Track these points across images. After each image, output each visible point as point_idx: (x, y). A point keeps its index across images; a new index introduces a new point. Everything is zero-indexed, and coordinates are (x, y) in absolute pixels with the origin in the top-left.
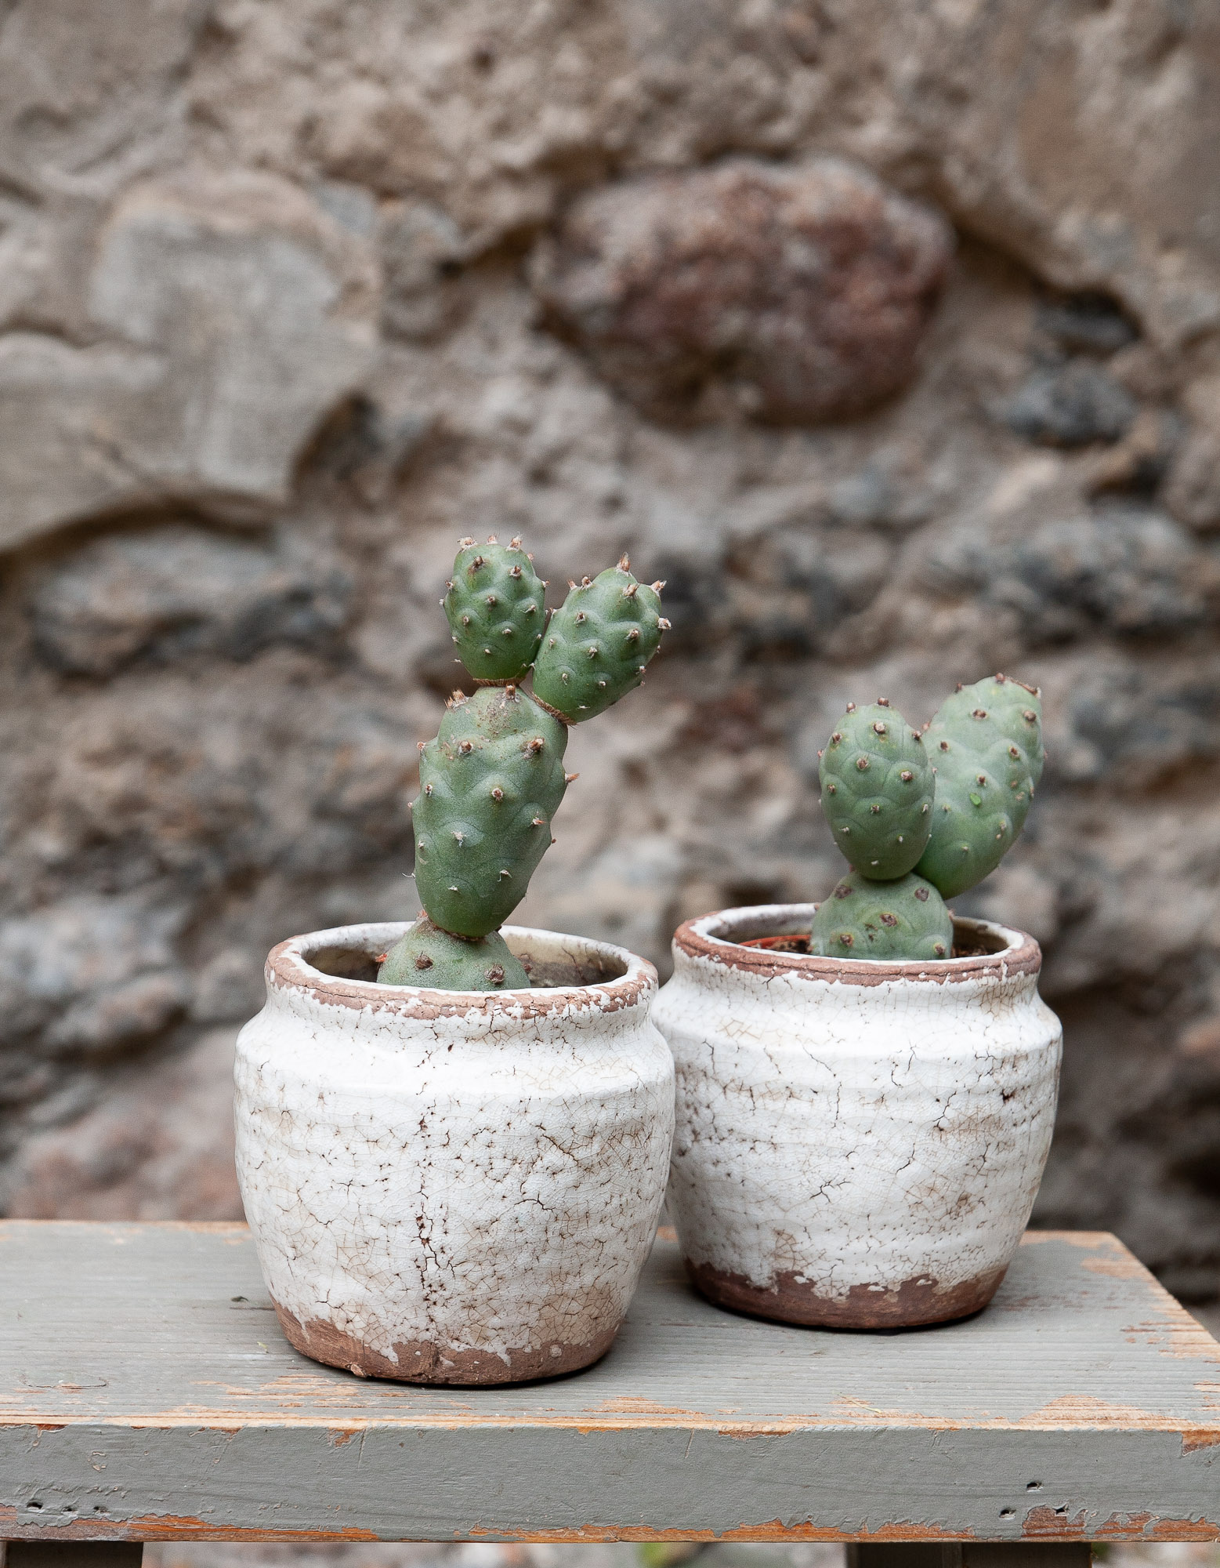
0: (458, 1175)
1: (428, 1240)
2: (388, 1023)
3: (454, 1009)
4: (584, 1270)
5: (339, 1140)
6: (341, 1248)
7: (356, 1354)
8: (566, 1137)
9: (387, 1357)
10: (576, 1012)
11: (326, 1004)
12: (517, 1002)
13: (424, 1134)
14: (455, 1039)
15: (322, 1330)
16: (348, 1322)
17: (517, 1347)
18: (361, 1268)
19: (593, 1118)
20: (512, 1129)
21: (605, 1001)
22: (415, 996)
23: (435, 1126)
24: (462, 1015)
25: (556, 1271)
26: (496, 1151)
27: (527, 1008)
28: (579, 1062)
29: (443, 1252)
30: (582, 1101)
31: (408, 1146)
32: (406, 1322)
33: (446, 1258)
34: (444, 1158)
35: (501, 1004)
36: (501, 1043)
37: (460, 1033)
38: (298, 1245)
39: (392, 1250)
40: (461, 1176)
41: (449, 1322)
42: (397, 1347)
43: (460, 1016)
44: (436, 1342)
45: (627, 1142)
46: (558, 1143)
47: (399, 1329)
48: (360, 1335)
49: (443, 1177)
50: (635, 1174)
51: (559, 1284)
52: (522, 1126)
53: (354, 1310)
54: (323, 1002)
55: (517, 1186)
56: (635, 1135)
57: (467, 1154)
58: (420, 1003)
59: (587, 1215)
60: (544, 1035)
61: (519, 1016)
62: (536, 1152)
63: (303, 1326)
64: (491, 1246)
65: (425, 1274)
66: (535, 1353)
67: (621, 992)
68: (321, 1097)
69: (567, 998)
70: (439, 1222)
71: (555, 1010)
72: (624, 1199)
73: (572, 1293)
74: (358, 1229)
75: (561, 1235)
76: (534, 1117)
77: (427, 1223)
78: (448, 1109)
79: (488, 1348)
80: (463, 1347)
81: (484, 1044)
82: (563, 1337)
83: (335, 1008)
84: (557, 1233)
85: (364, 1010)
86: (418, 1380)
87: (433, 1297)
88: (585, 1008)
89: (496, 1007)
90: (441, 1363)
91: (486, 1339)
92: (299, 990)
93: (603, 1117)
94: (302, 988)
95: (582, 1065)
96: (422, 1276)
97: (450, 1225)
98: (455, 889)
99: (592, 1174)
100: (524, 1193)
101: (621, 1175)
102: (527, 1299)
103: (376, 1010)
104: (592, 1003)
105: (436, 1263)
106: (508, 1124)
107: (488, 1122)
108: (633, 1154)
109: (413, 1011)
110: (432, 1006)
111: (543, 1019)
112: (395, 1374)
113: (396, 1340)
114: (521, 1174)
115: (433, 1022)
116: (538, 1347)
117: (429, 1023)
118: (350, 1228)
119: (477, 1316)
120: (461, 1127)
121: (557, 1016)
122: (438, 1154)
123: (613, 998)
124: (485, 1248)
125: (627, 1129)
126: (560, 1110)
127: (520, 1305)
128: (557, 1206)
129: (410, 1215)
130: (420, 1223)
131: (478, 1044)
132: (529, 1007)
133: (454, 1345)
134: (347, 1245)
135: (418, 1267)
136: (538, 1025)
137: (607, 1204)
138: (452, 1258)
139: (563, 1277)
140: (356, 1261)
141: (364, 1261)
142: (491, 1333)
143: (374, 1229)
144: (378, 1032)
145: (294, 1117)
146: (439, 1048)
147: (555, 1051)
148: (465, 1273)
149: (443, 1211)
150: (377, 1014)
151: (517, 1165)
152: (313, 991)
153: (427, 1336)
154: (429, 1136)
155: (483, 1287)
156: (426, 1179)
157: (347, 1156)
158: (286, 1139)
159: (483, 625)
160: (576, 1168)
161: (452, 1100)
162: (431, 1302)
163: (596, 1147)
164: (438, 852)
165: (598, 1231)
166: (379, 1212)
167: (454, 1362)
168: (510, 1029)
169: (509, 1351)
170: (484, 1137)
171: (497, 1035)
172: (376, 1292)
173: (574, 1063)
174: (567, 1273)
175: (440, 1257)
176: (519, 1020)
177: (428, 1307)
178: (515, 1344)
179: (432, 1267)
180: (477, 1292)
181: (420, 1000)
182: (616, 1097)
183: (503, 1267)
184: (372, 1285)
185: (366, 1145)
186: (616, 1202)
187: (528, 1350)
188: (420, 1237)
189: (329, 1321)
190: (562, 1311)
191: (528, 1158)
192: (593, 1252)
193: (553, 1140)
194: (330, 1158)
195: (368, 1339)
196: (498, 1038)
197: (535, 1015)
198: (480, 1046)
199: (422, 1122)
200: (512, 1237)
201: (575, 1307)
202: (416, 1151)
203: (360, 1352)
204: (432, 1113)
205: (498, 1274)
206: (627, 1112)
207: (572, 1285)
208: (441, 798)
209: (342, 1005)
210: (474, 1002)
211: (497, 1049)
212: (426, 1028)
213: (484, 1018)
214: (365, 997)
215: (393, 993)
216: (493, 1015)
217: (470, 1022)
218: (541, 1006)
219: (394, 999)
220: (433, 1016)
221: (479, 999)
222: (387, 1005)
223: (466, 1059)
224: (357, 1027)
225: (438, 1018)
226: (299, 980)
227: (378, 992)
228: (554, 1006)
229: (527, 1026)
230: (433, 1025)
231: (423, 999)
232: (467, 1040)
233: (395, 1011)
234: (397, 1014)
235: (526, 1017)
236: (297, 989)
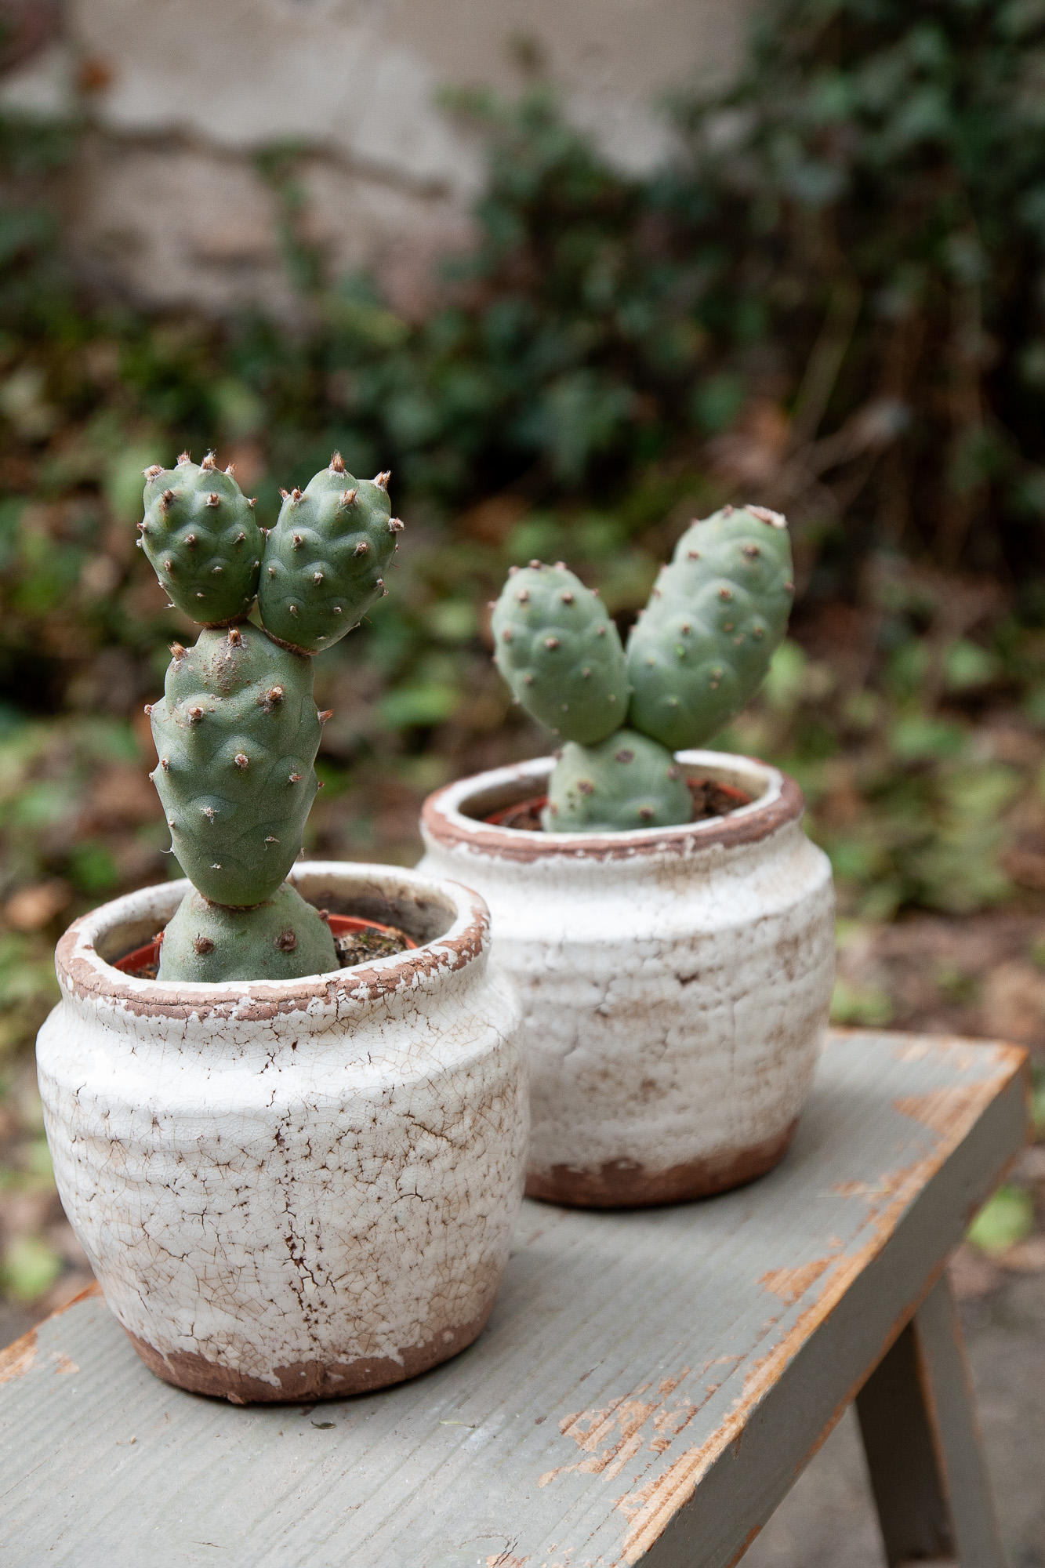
0: (325, 1185)
1: (301, 1260)
2: (218, 1029)
3: (293, 1002)
4: (470, 1249)
5: (184, 1168)
6: (203, 1280)
7: (232, 1384)
8: (437, 1119)
9: (269, 1383)
10: (426, 978)
11: (143, 1016)
12: (362, 982)
13: (282, 1149)
14: (298, 1035)
15: (188, 1361)
16: (219, 1353)
17: (408, 1345)
18: (228, 1298)
19: (460, 1091)
20: (378, 1125)
21: (453, 959)
22: (246, 995)
23: (292, 1136)
24: (303, 1008)
25: (441, 1259)
26: (366, 1152)
27: (373, 986)
28: (435, 1031)
29: (320, 1269)
30: (447, 1077)
31: (266, 1163)
32: (286, 1346)
33: (324, 1275)
34: (308, 1170)
35: (345, 987)
36: (350, 1030)
37: (304, 1028)
38: (152, 1281)
39: (262, 1276)
40: (329, 1186)
41: (333, 1338)
42: (279, 1371)
43: (301, 1010)
44: (322, 1359)
45: (497, 1105)
46: (428, 1128)
47: (280, 1354)
48: (234, 1364)
49: (310, 1190)
50: (508, 1136)
51: (446, 1272)
52: (389, 1118)
53: (225, 1340)
54: (139, 1014)
55: (392, 1185)
56: (502, 1095)
57: (332, 1161)
58: (253, 1002)
59: (467, 1194)
60: (396, 1011)
61: (366, 997)
62: (406, 1144)
63: (166, 1358)
64: (372, 1252)
65: (302, 1296)
66: (429, 1345)
67: (466, 943)
68: (155, 1123)
69: (413, 965)
70: (310, 1237)
71: (403, 982)
72: (500, 1165)
73: (459, 1277)
74: (219, 1259)
75: (444, 1222)
76: (400, 1107)
77: (299, 1243)
78: (305, 1116)
79: (379, 1354)
80: (352, 1359)
81: (332, 1036)
82: (455, 1322)
83: (154, 1019)
84: (439, 1221)
85: (190, 1018)
86: (305, 1399)
87: (313, 1316)
88: (433, 972)
89: (340, 992)
90: (329, 1378)
91: (377, 1346)
92: (108, 1002)
93: (470, 1087)
94: (109, 998)
95: (439, 1034)
96: (299, 1297)
97: (325, 1239)
99: (467, 1151)
100: (401, 1189)
101: (495, 1142)
102: (415, 1296)
103: (202, 1018)
104: (440, 965)
105: (314, 1282)
106: (374, 1120)
107: (351, 1123)
108: (503, 1115)
109: (247, 1011)
110: (268, 1004)
111: (392, 995)
112: (279, 1397)
113: (276, 1365)
114: (394, 1171)
115: (271, 1021)
116: (431, 1339)
117: (267, 1023)
118: (209, 1258)
119: (364, 1325)
120: (322, 1133)
121: (407, 988)
122: (301, 1167)
123: (459, 953)
124: (365, 1255)
125: (495, 1091)
126: (426, 1092)
127: (408, 1304)
128: (437, 1194)
129: (277, 1237)
130: (290, 1244)
131: (326, 1036)
132: (375, 985)
133: (343, 1359)
134: (208, 1276)
135: (294, 1289)
136: (387, 1003)
137: (485, 1176)
138: (330, 1273)
139: (449, 1263)
140: (221, 1292)
141: (231, 1291)
142: (381, 1339)
143: (238, 1258)
144: (209, 1040)
145: (127, 1147)
146: (282, 1048)
147: (409, 1026)
148: (346, 1286)
149: (315, 1227)
150: (206, 1021)
151: (389, 1162)
152: (124, 1002)
153: (311, 1355)
154: (288, 1149)
155: (367, 1294)
156: (290, 1195)
157: (197, 1183)
158: (121, 1170)
160: (450, 1149)
161: (308, 1106)
162: (312, 1322)
163: (468, 1121)
164: (192, 830)
165: (478, 1207)
166: (242, 1237)
167: (344, 1375)
168: (357, 1012)
169: (401, 1352)
170: (350, 1139)
171: (345, 1023)
172: (248, 1320)
173: (431, 1034)
174: (453, 1259)
175: (317, 1275)
176: (367, 1002)
177: (310, 1327)
178: (407, 1342)
179: (309, 1286)
180: (362, 1302)
181: (252, 999)
182: (480, 1061)
183: (387, 1271)
184: (243, 1314)
185: (216, 1171)
186: (493, 1171)
187: (421, 1345)
188: (292, 1258)
189: (196, 1353)
190: (452, 1296)
191: (399, 1151)
192: (477, 1229)
193: (423, 1126)
194: (176, 1188)
195: (244, 1366)
196: (347, 1026)
197: (385, 992)
198: (329, 1038)
199: (277, 1136)
200: (392, 1237)
201: (464, 1288)
202: (276, 1169)
203: (236, 1380)
204: (288, 1125)
205: (383, 1279)
206: (494, 1073)
207: (460, 1268)
209: (161, 1015)
210: (313, 990)
211: (347, 1038)
212: (264, 1029)
213: (328, 1007)
214: (188, 1003)
215: (219, 994)
216: (337, 1002)
217: (312, 1014)
218: (388, 980)
219: (222, 1002)
220: (270, 1015)
221: (319, 985)
222: (215, 1009)
223: (314, 1055)
224: (184, 1038)
225: (276, 1016)
226: (105, 989)
227: (202, 995)
228: (401, 977)
229: (376, 1006)
230: (272, 1024)
231: (255, 996)
232: (312, 1034)
233: (226, 1016)
234: (229, 1018)
235: (374, 996)
236: (105, 1000)
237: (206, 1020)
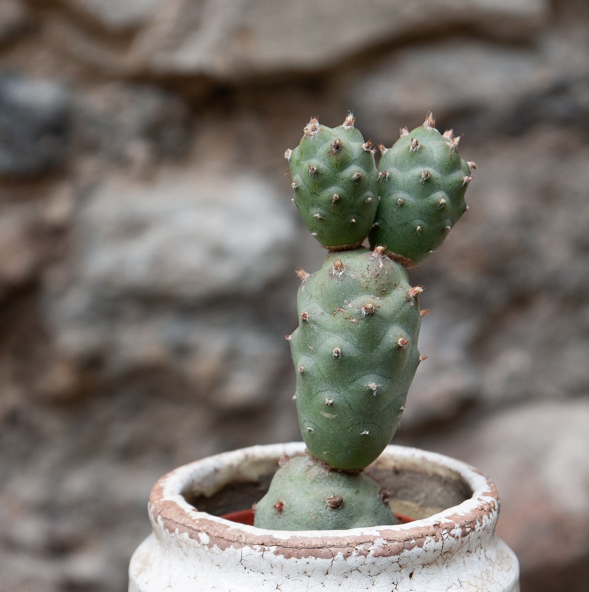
2: (357, 565)
3: (413, 541)
10: (489, 520)
11: (293, 558)
12: (456, 524)
14: (415, 567)
22: (379, 537)
24: (420, 545)
27: (463, 527)
28: (491, 562)
35: (446, 528)
36: (447, 562)
37: (420, 561)
43: (419, 547)
54: (288, 556)
58: (385, 542)
60: (473, 547)
61: (460, 535)
71: (478, 524)
81: (436, 567)
83: (304, 560)
85: (336, 558)
89: (444, 532)
92: (255, 549)
94: (258, 548)
98: (367, 433)
103: (346, 557)
109: (381, 550)
110: (396, 543)
111: (473, 533)
115: (398, 556)
117: (395, 558)
121: (480, 528)
131: (432, 567)
136: (470, 540)
144: (349, 574)
146: (403, 577)
147: (477, 558)
152: (274, 549)
159: (350, 198)
164: (350, 405)
168: (453, 548)
171: (444, 556)
173: (489, 564)
176: (460, 539)
181: (384, 540)
197: (470, 532)
198: (433, 569)
208: (350, 358)
209: (310, 557)
210: (425, 532)
211: (444, 569)
212: (393, 563)
213: (437, 544)
214: (333, 546)
215: (357, 538)
216: (443, 540)
217: (427, 550)
218: (471, 522)
219: (361, 543)
220: (398, 552)
221: (428, 528)
222: (356, 549)
223: (424, 582)
224: (327, 574)
225: (403, 552)
226: (250, 540)
227: (344, 539)
228: (477, 520)
229: (465, 542)
230: (399, 559)
231: (386, 537)
232: (424, 566)
233: (365, 553)
234: (368, 556)
235: (464, 534)
236: (252, 549)
237: (349, 558)
